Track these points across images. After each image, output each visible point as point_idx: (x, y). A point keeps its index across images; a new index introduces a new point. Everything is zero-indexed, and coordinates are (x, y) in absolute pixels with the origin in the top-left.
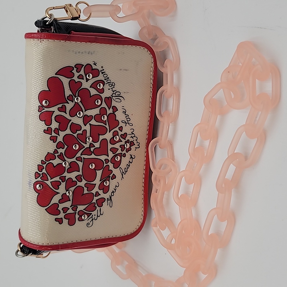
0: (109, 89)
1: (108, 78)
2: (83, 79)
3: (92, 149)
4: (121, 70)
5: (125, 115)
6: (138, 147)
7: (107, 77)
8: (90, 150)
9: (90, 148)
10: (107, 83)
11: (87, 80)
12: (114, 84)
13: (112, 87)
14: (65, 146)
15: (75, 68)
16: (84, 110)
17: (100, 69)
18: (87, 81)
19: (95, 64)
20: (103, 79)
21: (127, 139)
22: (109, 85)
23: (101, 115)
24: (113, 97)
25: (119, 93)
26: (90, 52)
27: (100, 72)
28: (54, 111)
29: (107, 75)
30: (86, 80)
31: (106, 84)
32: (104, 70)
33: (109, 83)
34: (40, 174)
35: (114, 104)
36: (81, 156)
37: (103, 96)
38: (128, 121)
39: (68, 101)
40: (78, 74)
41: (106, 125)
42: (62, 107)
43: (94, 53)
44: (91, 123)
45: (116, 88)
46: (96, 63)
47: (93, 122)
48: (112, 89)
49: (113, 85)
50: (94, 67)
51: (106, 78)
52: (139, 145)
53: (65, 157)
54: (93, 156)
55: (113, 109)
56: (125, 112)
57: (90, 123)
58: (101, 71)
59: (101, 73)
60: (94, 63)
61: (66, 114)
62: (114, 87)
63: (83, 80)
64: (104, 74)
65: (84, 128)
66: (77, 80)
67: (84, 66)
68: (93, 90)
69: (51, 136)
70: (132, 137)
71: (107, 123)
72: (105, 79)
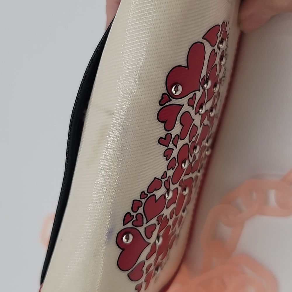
14: (177, 163)
28: (184, 105)
34: (133, 216)
39: (200, 86)
42: (192, 98)
53: (171, 182)
61: (193, 109)
65: (198, 131)
69: (167, 149)
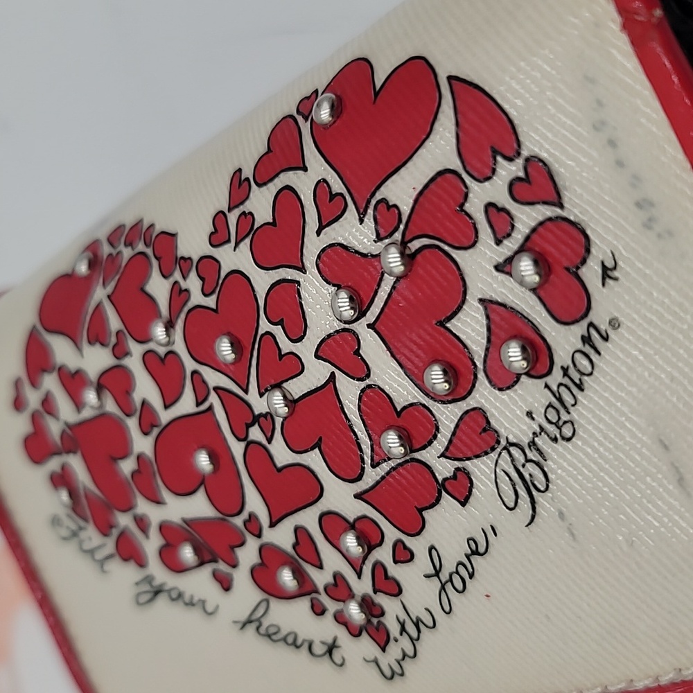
0: (529, 414)
1: (580, 387)
2: (498, 242)
3: (256, 434)
4: (666, 447)
5: (468, 556)
6: (388, 673)
7: (586, 378)
8: (249, 426)
9: (256, 419)
10: (555, 388)
11: (505, 267)
12: (567, 431)
13: (552, 429)
14: (214, 297)
15: (520, 162)
16: (371, 316)
17: (599, 315)
18: (498, 268)
19: (607, 273)
20: (562, 356)
21: (382, 600)
22: (550, 405)
23: (400, 422)
24: (505, 454)
25: (540, 482)
26: (652, 204)
27: (584, 323)
28: (306, 169)
29: (591, 374)
30: (501, 260)
31: (547, 386)
32: (606, 339)
33: (560, 400)
35: (481, 469)
36: (213, 394)
37: (484, 395)
38: (451, 580)
39: (370, 211)
40: (504, 200)
41: (374, 466)
42: (333, 196)
43: (659, 236)
44: (343, 382)
45: (558, 457)
46: (616, 279)
47: (349, 391)
48: (538, 430)
49: (559, 428)
50: (591, 273)
51: (572, 372)
52: (393, 673)
53: (183, 316)
54: (237, 448)
55: (455, 477)
56: (476, 552)
57: (337, 373)
58: (591, 325)
59: (579, 329)
60: (610, 264)
61: (318, 233)
62: (555, 440)
63: (493, 243)
64: (587, 349)
65: (306, 350)
66: (475, 207)
67: (558, 211)
68: (478, 322)
69: (224, 214)
70: (403, 630)
71: (385, 467)
72: (565, 371)
